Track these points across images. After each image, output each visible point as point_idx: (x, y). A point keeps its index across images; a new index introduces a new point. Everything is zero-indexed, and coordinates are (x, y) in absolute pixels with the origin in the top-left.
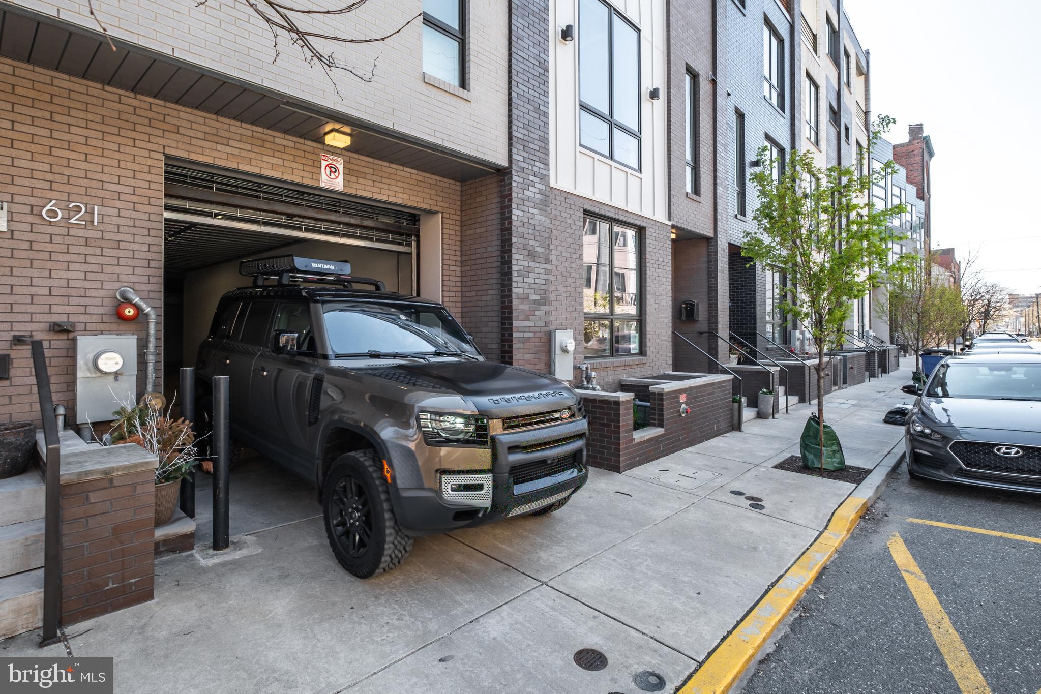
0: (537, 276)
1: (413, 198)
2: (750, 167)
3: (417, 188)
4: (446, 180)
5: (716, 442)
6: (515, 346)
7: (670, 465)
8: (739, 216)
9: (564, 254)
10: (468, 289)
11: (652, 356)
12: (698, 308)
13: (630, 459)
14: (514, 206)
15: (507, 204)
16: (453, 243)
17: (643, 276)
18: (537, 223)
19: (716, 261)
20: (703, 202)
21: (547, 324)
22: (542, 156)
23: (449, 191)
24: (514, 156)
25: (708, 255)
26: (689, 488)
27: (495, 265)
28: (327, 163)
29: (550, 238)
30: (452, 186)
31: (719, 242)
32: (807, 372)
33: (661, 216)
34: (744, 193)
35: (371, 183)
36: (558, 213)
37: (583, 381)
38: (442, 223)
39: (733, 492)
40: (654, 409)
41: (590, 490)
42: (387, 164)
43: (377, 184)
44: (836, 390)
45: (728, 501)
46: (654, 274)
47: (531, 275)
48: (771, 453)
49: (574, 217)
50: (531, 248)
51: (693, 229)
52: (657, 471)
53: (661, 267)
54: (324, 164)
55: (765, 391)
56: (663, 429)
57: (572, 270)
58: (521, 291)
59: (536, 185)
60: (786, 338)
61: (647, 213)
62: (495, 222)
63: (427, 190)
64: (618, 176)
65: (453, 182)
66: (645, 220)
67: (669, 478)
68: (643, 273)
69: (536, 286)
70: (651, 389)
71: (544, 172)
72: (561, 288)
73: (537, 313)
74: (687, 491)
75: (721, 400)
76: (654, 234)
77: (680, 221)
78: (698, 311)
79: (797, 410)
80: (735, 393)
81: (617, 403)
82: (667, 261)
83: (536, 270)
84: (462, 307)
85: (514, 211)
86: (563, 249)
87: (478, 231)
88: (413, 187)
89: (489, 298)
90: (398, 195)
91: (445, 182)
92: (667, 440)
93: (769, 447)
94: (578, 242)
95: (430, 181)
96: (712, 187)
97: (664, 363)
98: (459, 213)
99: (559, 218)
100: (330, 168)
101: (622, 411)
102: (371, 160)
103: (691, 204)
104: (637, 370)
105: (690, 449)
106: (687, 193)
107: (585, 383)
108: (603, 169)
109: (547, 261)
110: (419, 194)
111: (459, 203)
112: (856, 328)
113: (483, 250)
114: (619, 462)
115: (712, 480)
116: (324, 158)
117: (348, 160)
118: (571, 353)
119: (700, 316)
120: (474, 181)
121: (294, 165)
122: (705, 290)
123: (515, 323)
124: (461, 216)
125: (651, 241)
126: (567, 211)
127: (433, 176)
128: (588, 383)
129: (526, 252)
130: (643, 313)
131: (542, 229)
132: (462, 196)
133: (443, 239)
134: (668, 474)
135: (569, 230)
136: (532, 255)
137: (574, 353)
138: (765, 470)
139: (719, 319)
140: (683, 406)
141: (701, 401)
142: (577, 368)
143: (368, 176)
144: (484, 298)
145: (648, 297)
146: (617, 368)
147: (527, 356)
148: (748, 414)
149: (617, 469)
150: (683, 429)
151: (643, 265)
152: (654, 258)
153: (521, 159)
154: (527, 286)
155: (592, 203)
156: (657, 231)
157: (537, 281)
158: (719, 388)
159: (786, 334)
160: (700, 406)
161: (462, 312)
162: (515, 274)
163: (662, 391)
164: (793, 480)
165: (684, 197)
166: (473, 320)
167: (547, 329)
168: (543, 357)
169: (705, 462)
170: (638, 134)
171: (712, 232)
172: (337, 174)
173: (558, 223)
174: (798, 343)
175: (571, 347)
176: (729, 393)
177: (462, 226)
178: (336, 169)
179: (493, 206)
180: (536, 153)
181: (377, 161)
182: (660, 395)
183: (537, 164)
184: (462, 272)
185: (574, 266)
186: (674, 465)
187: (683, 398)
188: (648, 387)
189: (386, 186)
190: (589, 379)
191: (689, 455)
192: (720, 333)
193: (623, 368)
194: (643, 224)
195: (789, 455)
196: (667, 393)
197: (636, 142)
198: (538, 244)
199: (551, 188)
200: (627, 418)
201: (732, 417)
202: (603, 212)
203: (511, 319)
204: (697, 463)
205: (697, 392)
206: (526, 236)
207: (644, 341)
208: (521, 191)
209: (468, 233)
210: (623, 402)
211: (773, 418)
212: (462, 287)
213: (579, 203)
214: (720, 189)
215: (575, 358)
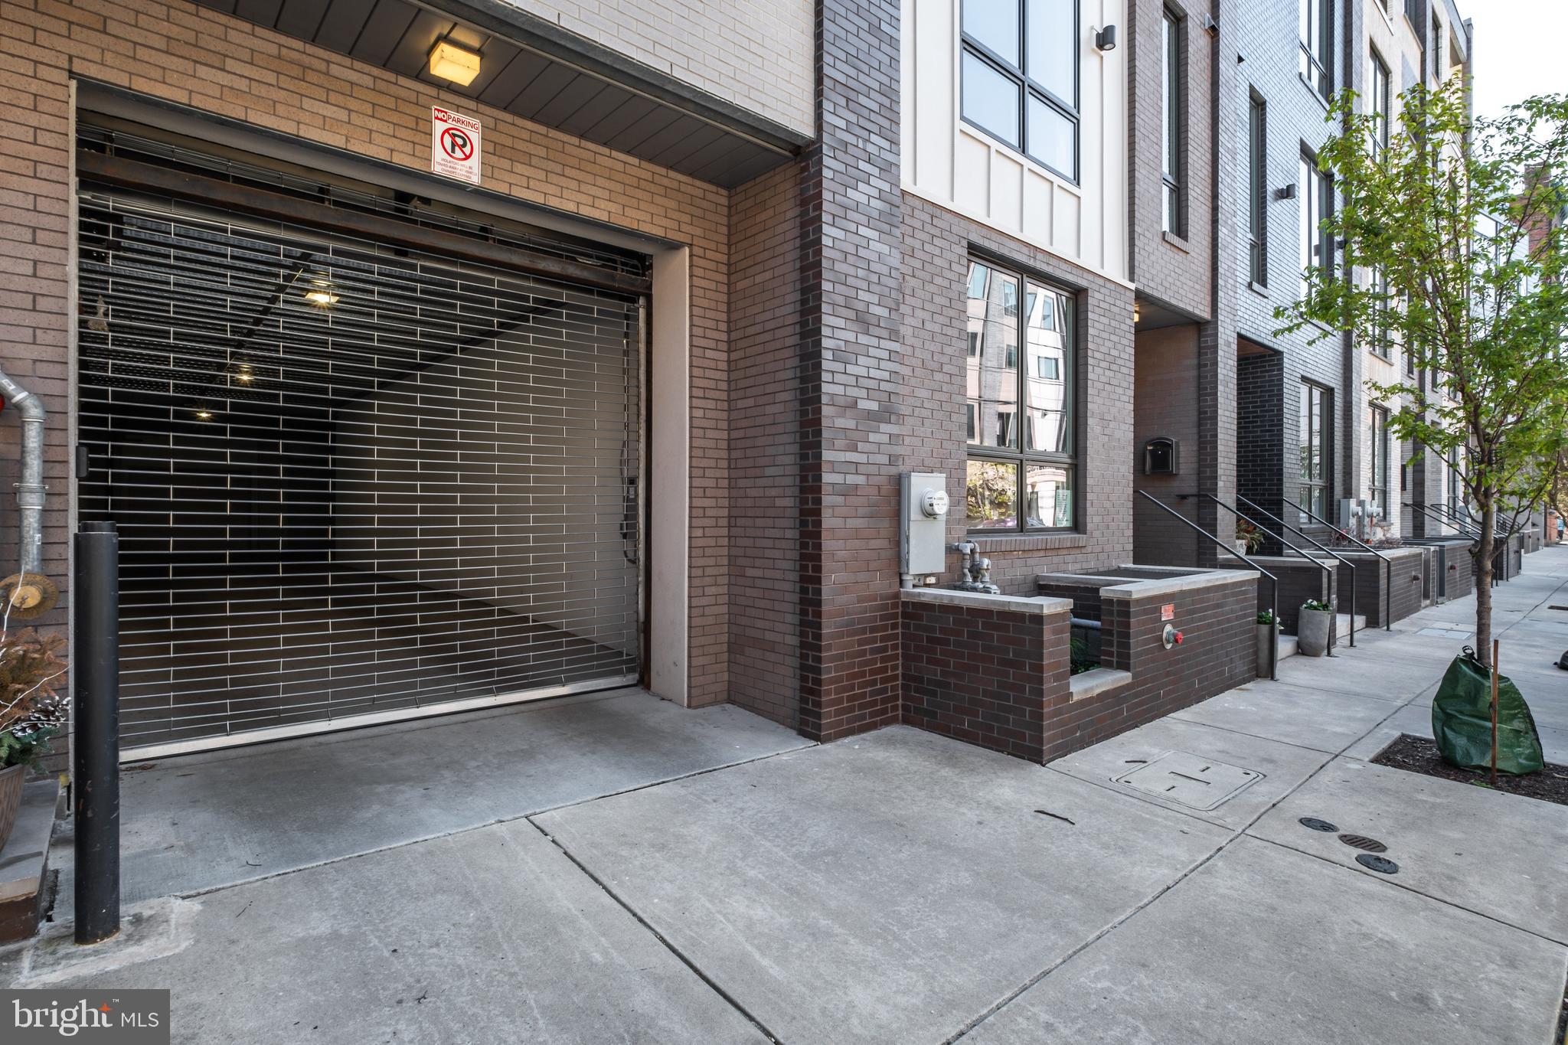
0: (873, 362)
1: (628, 211)
2: (1276, 200)
3: (639, 194)
4: (698, 183)
5: (1228, 700)
6: (826, 500)
7: (1146, 748)
8: (1256, 286)
9: (928, 326)
10: (741, 393)
11: (1097, 534)
12: (1178, 452)
13: (1063, 735)
14: (825, 217)
15: (812, 215)
16: (713, 305)
17: (1081, 383)
18: (874, 257)
19: (1215, 363)
20: (1192, 253)
21: (893, 460)
22: (886, 123)
23: (705, 205)
24: (827, 117)
25: (1199, 354)
26: (1200, 805)
27: (790, 341)
28: (446, 126)
29: (900, 290)
30: (710, 196)
31: (1220, 329)
32: (1383, 571)
33: (1114, 269)
34: (1264, 245)
35: (542, 175)
36: (918, 245)
37: (964, 575)
38: (691, 266)
39: (1307, 822)
40: (1110, 633)
41: (979, 804)
42: (575, 140)
43: (552, 178)
44: (1426, 607)
45: (1302, 844)
46: (1103, 379)
47: (861, 360)
48: (1360, 728)
49: (947, 255)
50: (861, 307)
51: (1174, 302)
52: (1121, 762)
53: (1114, 367)
54: (439, 127)
55: (1315, 603)
56: (1129, 674)
57: (945, 359)
58: (839, 390)
59: (873, 181)
60: (1331, 511)
61: (1089, 261)
62: (790, 257)
63: (658, 199)
64: (1036, 188)
65: (713, 188)
66: (1086, 275)
67: (1152, 781)
68: (1081, 376)
69: (872, 384)
70: (1104, 593)
71: (890, 157)
72: (923, 393)
73: (872, 437)
74: (1197, 814)
75: (1237, 618)
76: (1102, 305)
77: (1151, 284)
78: (1178, 457)
79: (1368, 641)
80: (1262, 607)
81: (1038, 619)
82: (1127, 357)
83: (872, 352)
84: (729, 430)
85: (826, 229)
86: (927, 316)
87: (758, 279)
88: (630, 191)
89: (779, 408)
90: (597, 203)
91: (697, 187)
92: (1136, 695)
93: (1344, 714)
94: (956, 305)
95: (666, 182)
96: (1209, 228)
97: (1118, 547)
98: (725, 249)
99: (918, 254)
100: (453, 136)
101: (1048, 636)
102: (542, 129)
103: (1170, 253)
104: (1069, 558)
105: (1180, 714)
106: (1164, 233)
107: (969, 579)
108: (1005, 172)
109: (894, 335)
110: (642, 205)
111: (725, 230)
112: (1444, 501)
113: (768, 315)
114: (1041, 741)
115: (1246, 788)
116: (440, 115)
117: (492, 126)
118: (942, 519)
119: (1181, 466)
120: (752, 183)
121: (374, 124)
122: (1193, 416)
123: (827, 455)
124: (729, 254)
125: (1096, 317)
126: (936, 241)
127: (672, 174)
128: (975, 579)
129: (852, 315)
130: (1080, 449)
131: (885, 270)
132: (729, 216)
133: (691, 296)
134: (1148, 771)
135: (938, 280)
136: (863, 321)
137: (947, 522)
138: (1360, 767)
139: (1220, 472)
140: (1168, 628)
141: (1201, 619)
142: (952, 550)
143: (534, 160)
144: (770, 409)
145: (1090, 421)
146: (1030, 554)
147: (851, 523)
148: (1285, 645)
149: (1036, 756)
150: (1168, 674)
151: (1081, 361)
152: (1103, 349)
153: (842, 124)
154: (852, 381)
155: (984, 231)
156: (1108, 299)
157: (873, 373)
158: (1234, 595)
159: (1332, 505)
160: (1199, 628)
161: (729, 440)
162: (826, 354)
163: (1127, 597)
164: (1435, 795)
165: (1158, 239)
166: (749, 453)
167: (893, 471)
168: (885, 524)
169: (1220, 745)
170: (1074, 112)
171: (1208, 310)
172: (467, 150)
173: (918, 264)
174: (1353, 522)
175: (941, 507)
176: (1252, 606)
177: (729, 274)
178: (466, 140)
179: (786, 226)
180: (873, 117)
181: (553, 133)
182: (1124, 605)
183: (874, 138)
184: (729, 362)
185: (948, 350)
186: (1156, 751)
187: (1167, 613)
188: (1097, 590)
189: (574, 185)
190: (976, 572)
191: (1182, 727)
192: (1221, 497)
193: (1042, 554)
194: (1083, 283)
195: (1397, 734)
196: (1139, 601)
197: (1069, 127)
198: (875, 299)
199: (904, 192)
200: (1057, 649)
201: (1256, 653)
202: (1005, 252)
203: (818, 445)
204: (1204, 747)
205: (1193, 603)
206: (850, 281)
207: (1081, 504)
208: (841, 189)
209: (740, 285)
210: (1050, 616)
211: (1329, 654)
212: (729, 391)
213: (959, 228)
214: (1223, 231)
215: (949, 531)
